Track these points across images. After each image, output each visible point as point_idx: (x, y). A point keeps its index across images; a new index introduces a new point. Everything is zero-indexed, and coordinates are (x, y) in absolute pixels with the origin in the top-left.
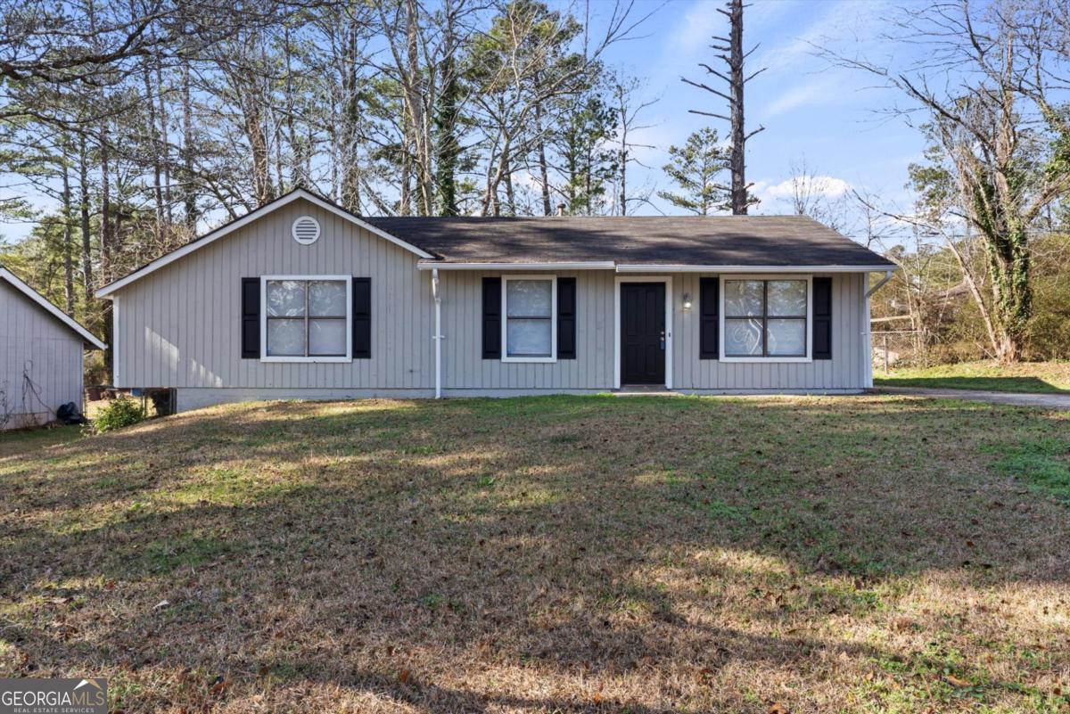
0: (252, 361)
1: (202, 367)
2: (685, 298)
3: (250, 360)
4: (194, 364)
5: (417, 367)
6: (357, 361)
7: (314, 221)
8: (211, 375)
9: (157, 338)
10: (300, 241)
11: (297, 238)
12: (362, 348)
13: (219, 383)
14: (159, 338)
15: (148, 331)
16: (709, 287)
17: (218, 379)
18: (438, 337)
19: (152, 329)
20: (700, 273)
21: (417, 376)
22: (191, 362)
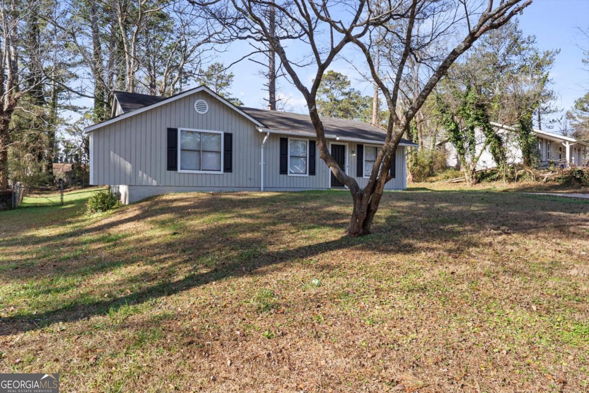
0: (173, 172)
1: (144, 174)
2: (353, 152)
3: (172, 172)
4: (140, 173)
5: (252, 177)
6: (226, 173)
7: (205, 102)
8: (150, 179)
9: (117, 157)
10: (198, 112)
11: (197, 110)
12: (228, 168)
13: (155, 183)
14: (119, 157)
15: (112, 153)
16: (360, 148)
17: (154, 181)
18: (262, 163)
19: (115, 152)
20: (357, 142)
21: (252, 181)
22: (138, 172)
